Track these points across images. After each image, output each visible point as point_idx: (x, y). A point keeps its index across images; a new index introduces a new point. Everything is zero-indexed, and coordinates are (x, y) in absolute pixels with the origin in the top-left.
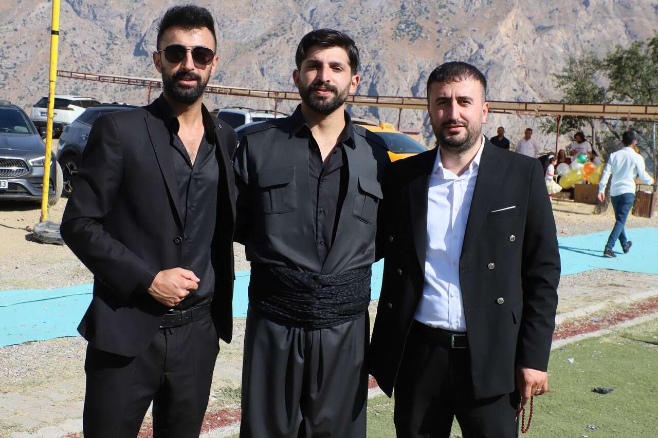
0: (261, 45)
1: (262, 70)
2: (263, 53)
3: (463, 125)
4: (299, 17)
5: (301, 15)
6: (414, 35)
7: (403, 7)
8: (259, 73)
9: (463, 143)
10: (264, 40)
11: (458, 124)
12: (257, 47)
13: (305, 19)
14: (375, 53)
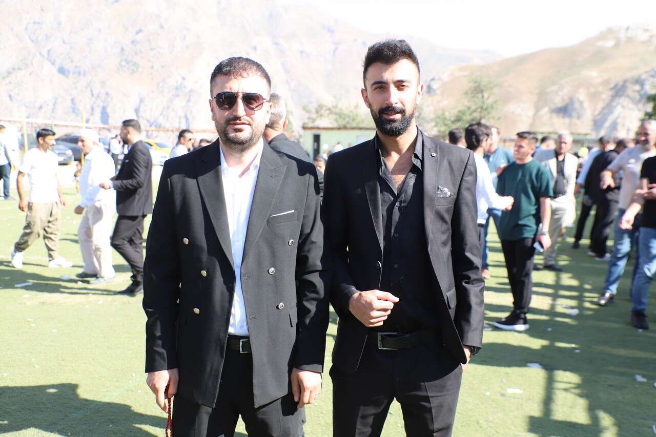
0: (8, 76)
1: (10, 96)
2: (10, 83)
3: (248, 123)
4: (38, 55)
5: (40, 53)
6: (133, 70)
7: (122, 49)
8: (8, 99)
9: (247, 142)
10: (9, 73)
11: (243, 121)
12: (4, 78)
13: (43, 57)
14: (103, 83)
